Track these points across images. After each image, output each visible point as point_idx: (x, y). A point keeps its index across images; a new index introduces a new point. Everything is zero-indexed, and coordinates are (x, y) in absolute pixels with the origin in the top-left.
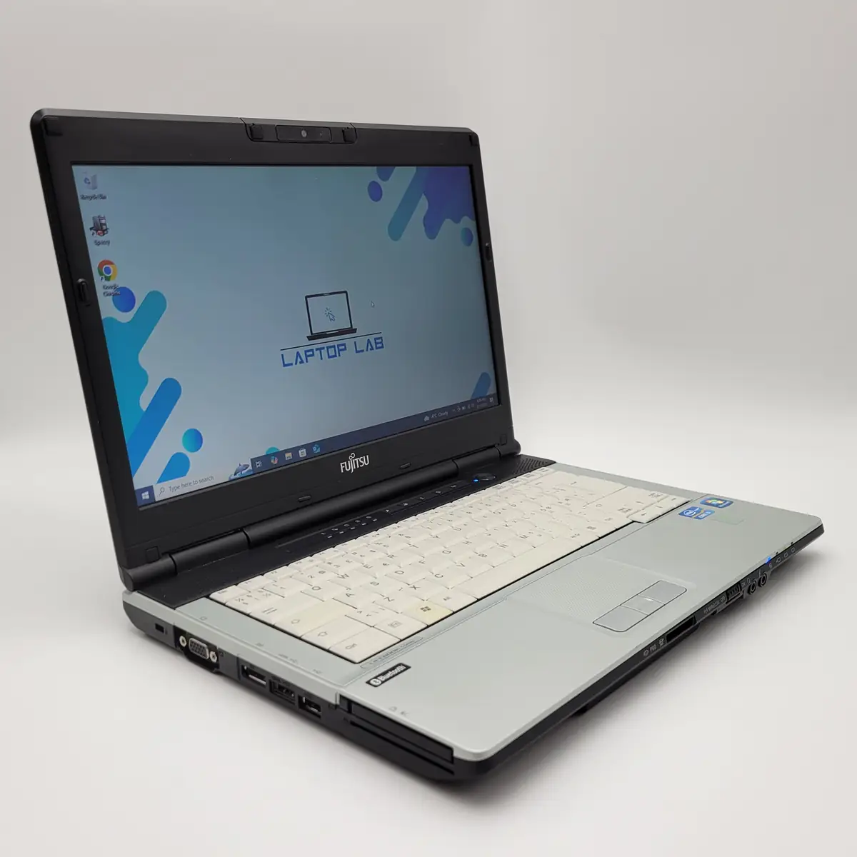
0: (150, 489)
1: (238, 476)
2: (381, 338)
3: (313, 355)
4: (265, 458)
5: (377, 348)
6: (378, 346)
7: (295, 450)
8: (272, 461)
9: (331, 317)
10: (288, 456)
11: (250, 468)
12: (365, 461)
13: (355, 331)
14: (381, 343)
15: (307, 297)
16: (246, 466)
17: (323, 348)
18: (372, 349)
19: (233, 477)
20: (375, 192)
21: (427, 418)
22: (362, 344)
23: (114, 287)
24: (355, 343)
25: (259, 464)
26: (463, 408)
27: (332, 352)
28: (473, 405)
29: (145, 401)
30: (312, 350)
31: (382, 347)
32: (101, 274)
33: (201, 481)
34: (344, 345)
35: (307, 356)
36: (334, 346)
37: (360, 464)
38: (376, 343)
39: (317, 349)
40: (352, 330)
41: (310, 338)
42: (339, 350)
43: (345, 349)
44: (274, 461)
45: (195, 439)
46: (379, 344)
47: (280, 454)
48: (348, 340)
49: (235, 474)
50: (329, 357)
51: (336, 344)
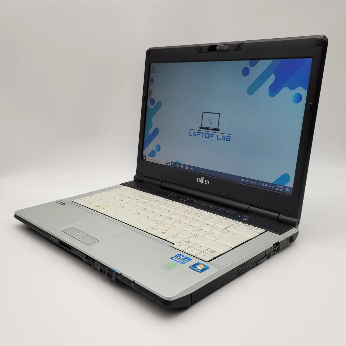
0: (146, 157)
1: (166, 165)
2: (230, 137)
3: (200, 134)
4: (175, 163)
5: (227, 140)
6: (227, 139)
7: (185, 166)
8: (177, 165)
9: (211, 122)
10: (182, 166)
11: (170, 164)
12: (207, 183)
13: (219, 130)
14: (229, 139)
15: (203, 112)
16: (169, 163)
17: (204, 133)
18: (224, 140)
19: (165, 164)
20: (246, 72)
21: (243, 180)
22: (221, 136)
23: (151, 98)
24: (218, 135)
25: (173, 164)
26: (266, 185)
27: (207, 136)
28: (273, 187)
29: (151, 132)
30: (200, 133)
31: (229, 141)
32: (150, 94)
33: (157, 161)
34: (213, 134)
35: (197, 134)
36: (208, 134)
37: (205, 182)
38: (227, 138)
39: (202, 133)
40: (218, 130)
41: (200, 128)
42: (210, 136)
43: (213, 136)
44: (178, 166)
45: (159, 148)
46: (228, 139)
47: (180, 164)
48: (215, 133)
49: (166, 164)
50: (206, 137)
51: (210, 133)
